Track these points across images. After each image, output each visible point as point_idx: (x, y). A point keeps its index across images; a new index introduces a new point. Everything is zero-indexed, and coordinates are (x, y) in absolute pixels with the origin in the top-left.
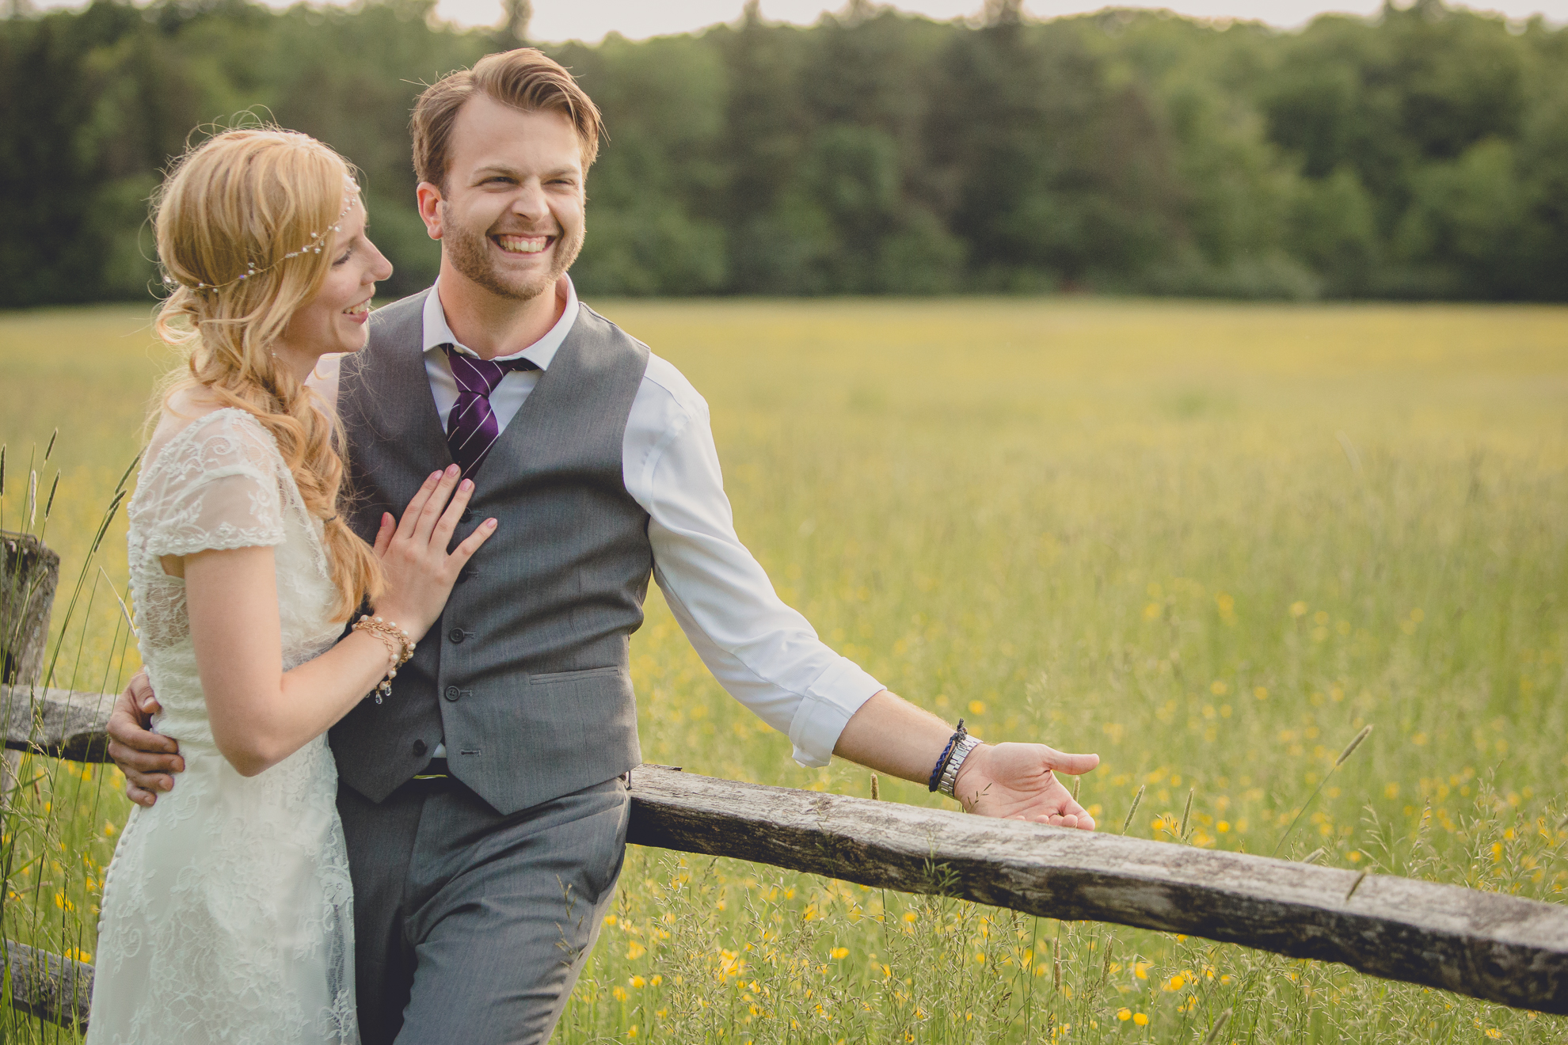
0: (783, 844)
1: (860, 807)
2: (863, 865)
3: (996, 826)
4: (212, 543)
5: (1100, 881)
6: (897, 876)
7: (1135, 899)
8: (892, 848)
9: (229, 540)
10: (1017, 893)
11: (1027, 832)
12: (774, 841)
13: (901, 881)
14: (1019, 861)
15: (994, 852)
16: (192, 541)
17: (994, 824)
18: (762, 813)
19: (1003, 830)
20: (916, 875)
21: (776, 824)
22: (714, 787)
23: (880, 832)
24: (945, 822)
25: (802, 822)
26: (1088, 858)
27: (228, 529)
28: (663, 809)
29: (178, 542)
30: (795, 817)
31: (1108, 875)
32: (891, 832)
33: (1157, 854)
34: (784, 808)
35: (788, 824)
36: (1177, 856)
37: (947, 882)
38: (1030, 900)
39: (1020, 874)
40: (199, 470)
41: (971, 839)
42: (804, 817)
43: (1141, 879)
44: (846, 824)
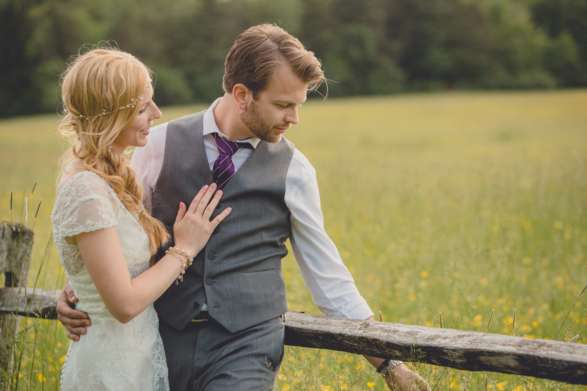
0: (350, 343)
1: (382, 326)
2: (384, 351)
3: (441, 332)
4: (84, 230)
5: (487, 354)
6: (399, 355)
7: (502, 361)
8: (397, 343)
9: (91, 228)
10: (451, 360)
11: (454, 334)
12: (346, 342)
13: (401, 357)
14: (451, 347)
15: (440, 343)
16: (75, 230)
17: (439, 331)
18: (340, 330)
19: (444, 333)
20: (407, 354)
21: (346, 335)
22: (319, 319)
23: (391, 336)
24: (419, 331)
25: (358, 333)
26: (481, 344)
27: (90, 223)
28: (298, 330)
29: (70, 231)
30: (354, 331)
31: (490, 351)
32: (396, 336)
33: (511, 341)
34: (349, 327)
35: (352, 334)
36: (519, 342)
37: (421, 356)
38: (457, 363)
39: (452, 352)
40: (74, 199)
41: (430, 338)
42: (358, 331)
43: (505, 353)
44: (376, 333)
